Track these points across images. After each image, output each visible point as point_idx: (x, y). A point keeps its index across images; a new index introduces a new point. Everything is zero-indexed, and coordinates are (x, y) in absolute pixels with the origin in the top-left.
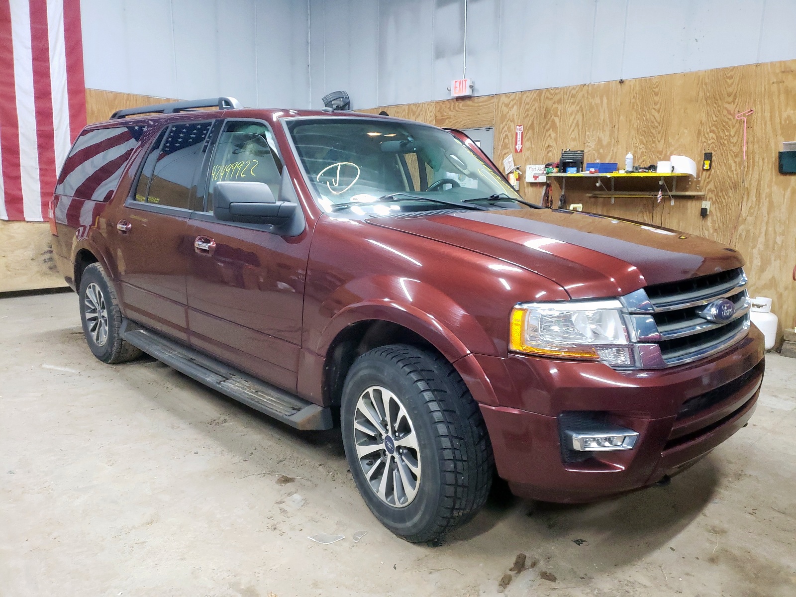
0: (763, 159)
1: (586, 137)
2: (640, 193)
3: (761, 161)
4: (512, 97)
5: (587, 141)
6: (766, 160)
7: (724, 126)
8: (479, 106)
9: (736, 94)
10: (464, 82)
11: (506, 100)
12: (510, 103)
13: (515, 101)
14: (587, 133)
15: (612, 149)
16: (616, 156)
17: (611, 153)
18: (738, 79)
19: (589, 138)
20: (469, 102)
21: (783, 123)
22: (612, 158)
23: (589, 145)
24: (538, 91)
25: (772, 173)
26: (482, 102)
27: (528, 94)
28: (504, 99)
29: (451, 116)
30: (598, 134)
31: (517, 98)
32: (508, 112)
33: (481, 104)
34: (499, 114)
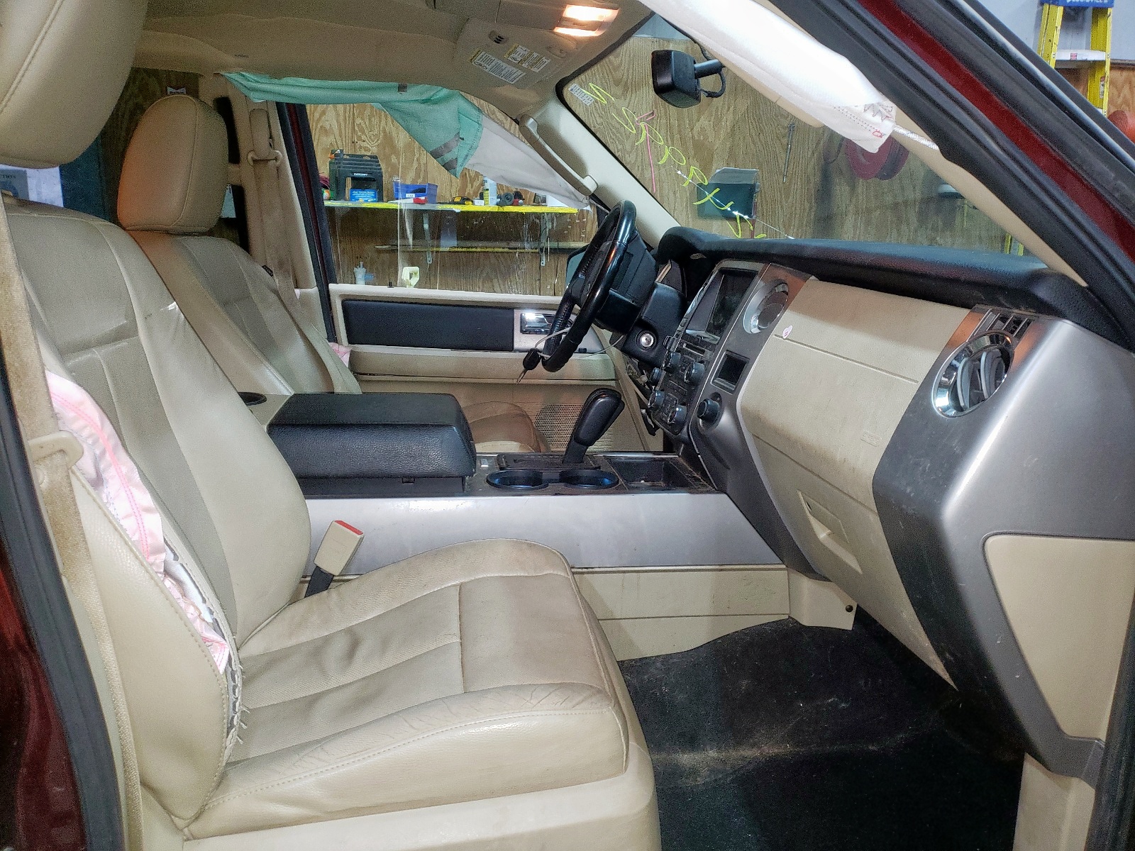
0: (675, 193)
1: (356, 128)
2: (485, 243)
3: (671, 194)
5: (359, 139)
6: (678, 195)
7: (614, 134)
9: (626, 83)
14: (358, 121)
15: (417, 156)
16: (426, 171)
17: (415, 165)
18: (627, 58)
19: (363, 132)
21: (696, 138)
22: (418, 175)
23: (365, 144)
25: (687, 214)
30: (383, 122)
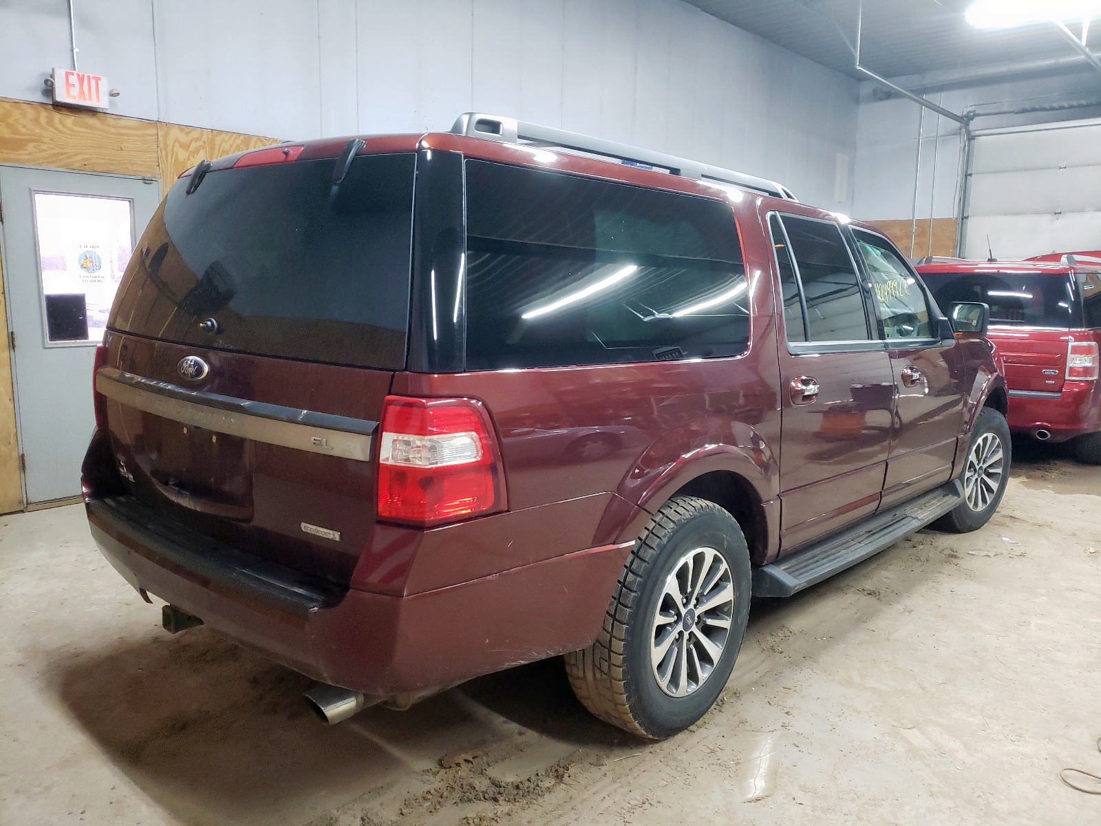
4: (195, 134)
8: (121, 135)
10: (93, 82)
11: (183, 138)
12: (190, 143)
13: (200, 143)
20: (90, 120)
24: (242, 137)
26: (125, 128)
27: (224, 136)
28: (175, 133)
29: (44, 139)
31: (204, 138)
32: (189, 159)
33: (123, 131)
34: (170, 158)
